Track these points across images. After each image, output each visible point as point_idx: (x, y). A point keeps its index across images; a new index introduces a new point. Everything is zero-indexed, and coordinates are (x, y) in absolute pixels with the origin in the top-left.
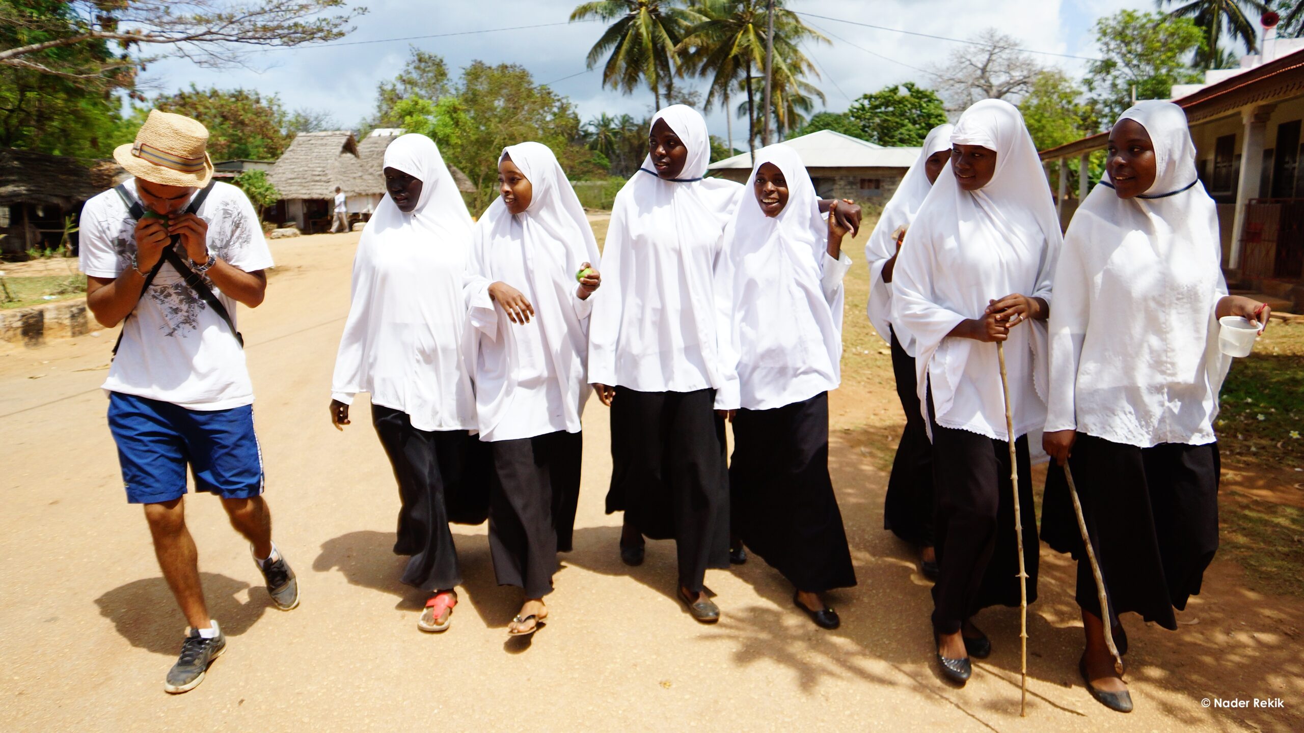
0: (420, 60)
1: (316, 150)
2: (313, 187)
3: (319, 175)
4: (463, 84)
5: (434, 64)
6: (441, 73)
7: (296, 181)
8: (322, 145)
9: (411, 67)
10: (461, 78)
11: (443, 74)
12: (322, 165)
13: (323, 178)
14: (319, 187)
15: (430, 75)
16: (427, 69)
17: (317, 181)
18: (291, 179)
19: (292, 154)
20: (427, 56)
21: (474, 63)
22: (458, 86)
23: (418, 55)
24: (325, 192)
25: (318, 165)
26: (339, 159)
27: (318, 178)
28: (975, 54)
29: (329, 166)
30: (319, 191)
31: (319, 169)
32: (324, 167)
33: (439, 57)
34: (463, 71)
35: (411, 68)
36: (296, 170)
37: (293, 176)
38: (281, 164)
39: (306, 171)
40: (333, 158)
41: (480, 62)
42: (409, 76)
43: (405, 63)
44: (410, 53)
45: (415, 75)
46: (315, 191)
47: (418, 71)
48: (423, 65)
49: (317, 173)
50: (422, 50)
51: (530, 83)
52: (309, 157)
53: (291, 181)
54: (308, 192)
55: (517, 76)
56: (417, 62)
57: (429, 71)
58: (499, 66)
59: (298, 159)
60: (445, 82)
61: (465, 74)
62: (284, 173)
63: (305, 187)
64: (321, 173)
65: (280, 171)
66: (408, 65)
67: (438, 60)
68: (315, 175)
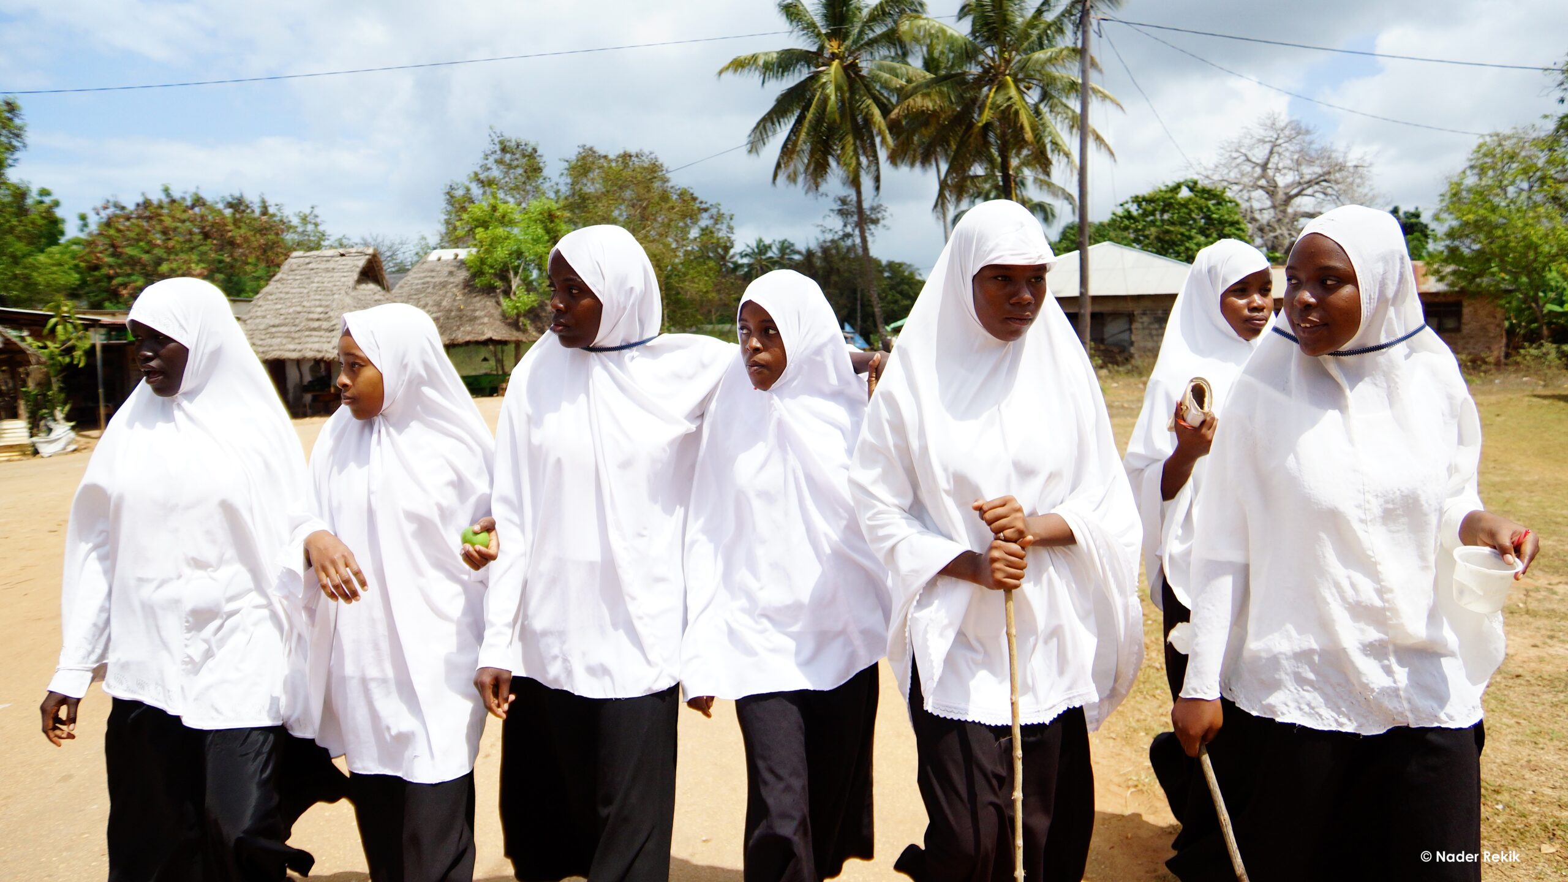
0: (504, 150)
1: (316, 280)
2: (308, 339)
3: (318, 320)
4: (567, 184)
5: (524, 156)
6: (534, 169)
7: (281, 329)
8: (327, 270)
9: (491, 159)
10: (562, 174)
11: (538, 170)
12: (324, 303)
13: (325, 325)
14: (316, 339)
15: (520, 171)
16: (515, 163)
17: (314, 329)
18: (274, 326)
19: (279, 285)
20: (513, 144)
21: (581, 150)
22: (560, 187)
23: (501, 142)
24: (326, 347)
25: (317, 303)
26: (353, 294)
27: (316, 324)
28: (1251, 148)
29: (334, 305)
30: (316, 346)
31: (320, 310)
32: (327, 306)
33: (532, 143)
34: (566, 165)
35: (490, 162)
36: (282, 311)
37: (277, 322)
38: (260, 303)
39: (299, 313)
40: (343, 292)
41: (591, 149)
42: (486, 174)
43: (482, 155)
44: (490, 139)
45: (496, 173)
46: (309, 346)
47: (502, 167)
48: (508, 156)
49: (316, 316)
50: (508, 135)
51: (665, 180)
52: (306, 291)
53: (274, 330)
54: (299, 347)
55: (645, 168)
56: (499, 152)
57: (517, 166)
58: (619, 156)
59: (287, 293)
60: (541, 180)
61: (568, 169)
62: (264, 317)
63: (293, 339)
64: (322, 316)
65: (259, 314)
66: (486, 157)
67: (530, 150)
68: (312, 320)
